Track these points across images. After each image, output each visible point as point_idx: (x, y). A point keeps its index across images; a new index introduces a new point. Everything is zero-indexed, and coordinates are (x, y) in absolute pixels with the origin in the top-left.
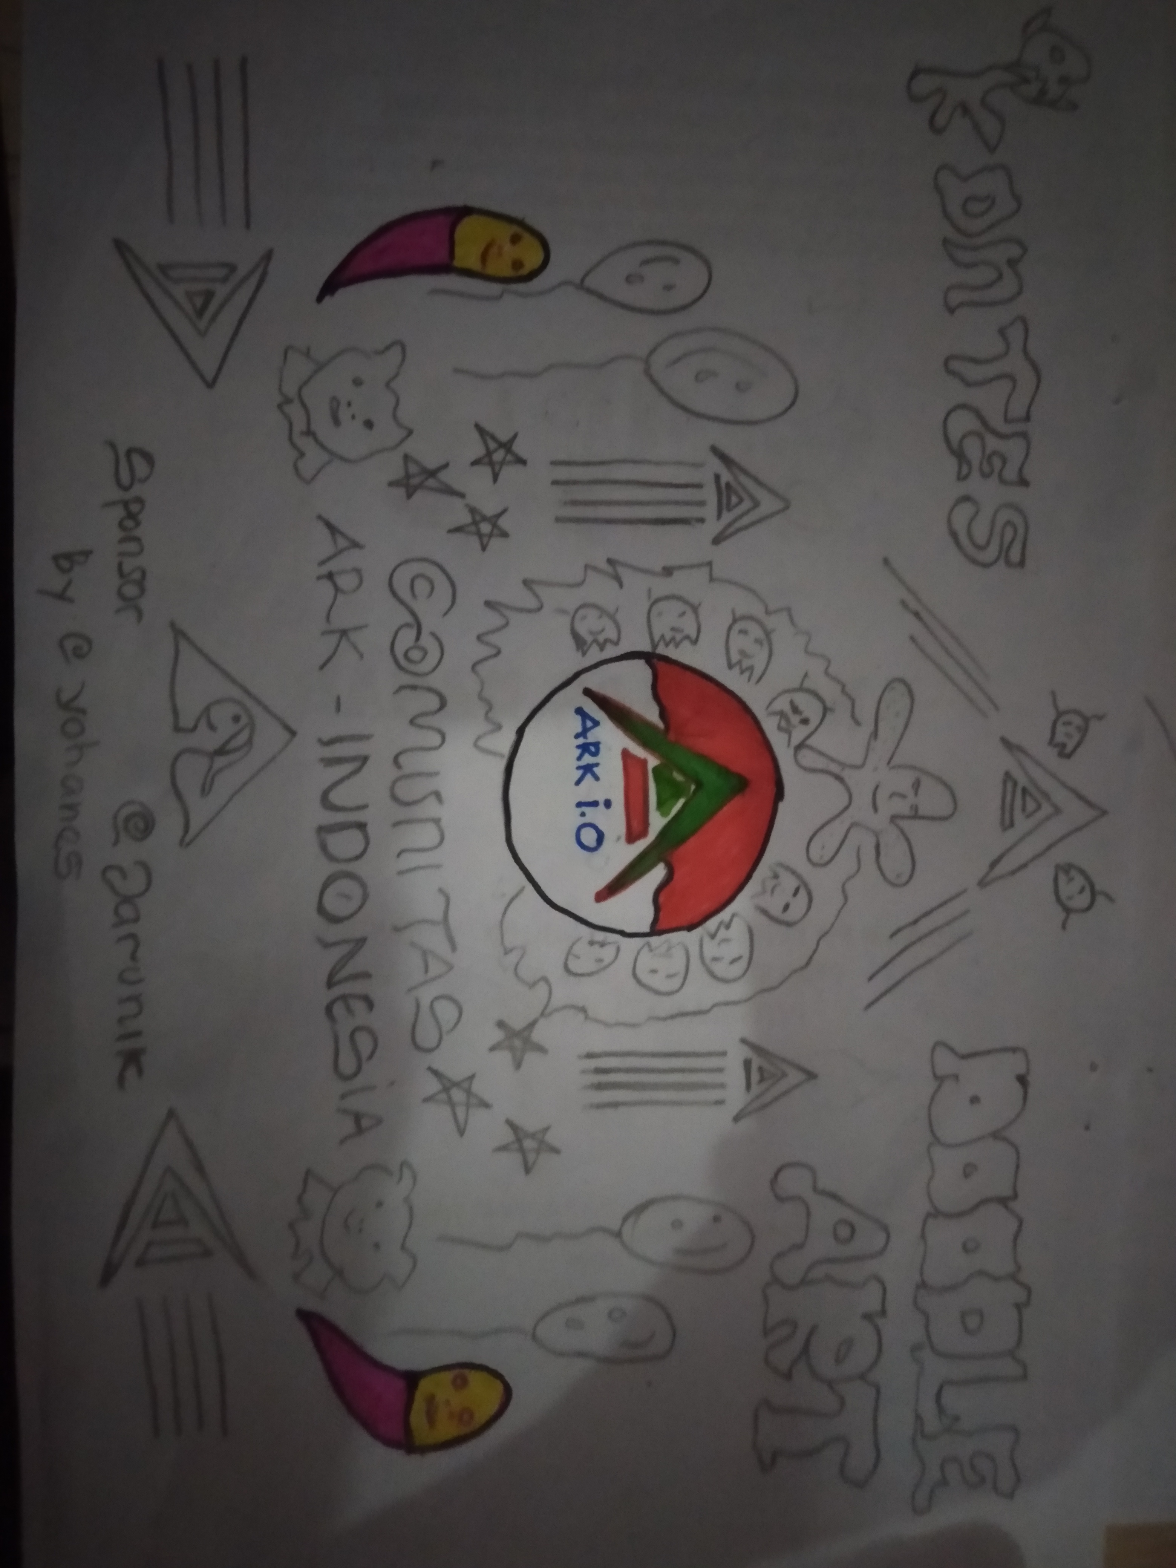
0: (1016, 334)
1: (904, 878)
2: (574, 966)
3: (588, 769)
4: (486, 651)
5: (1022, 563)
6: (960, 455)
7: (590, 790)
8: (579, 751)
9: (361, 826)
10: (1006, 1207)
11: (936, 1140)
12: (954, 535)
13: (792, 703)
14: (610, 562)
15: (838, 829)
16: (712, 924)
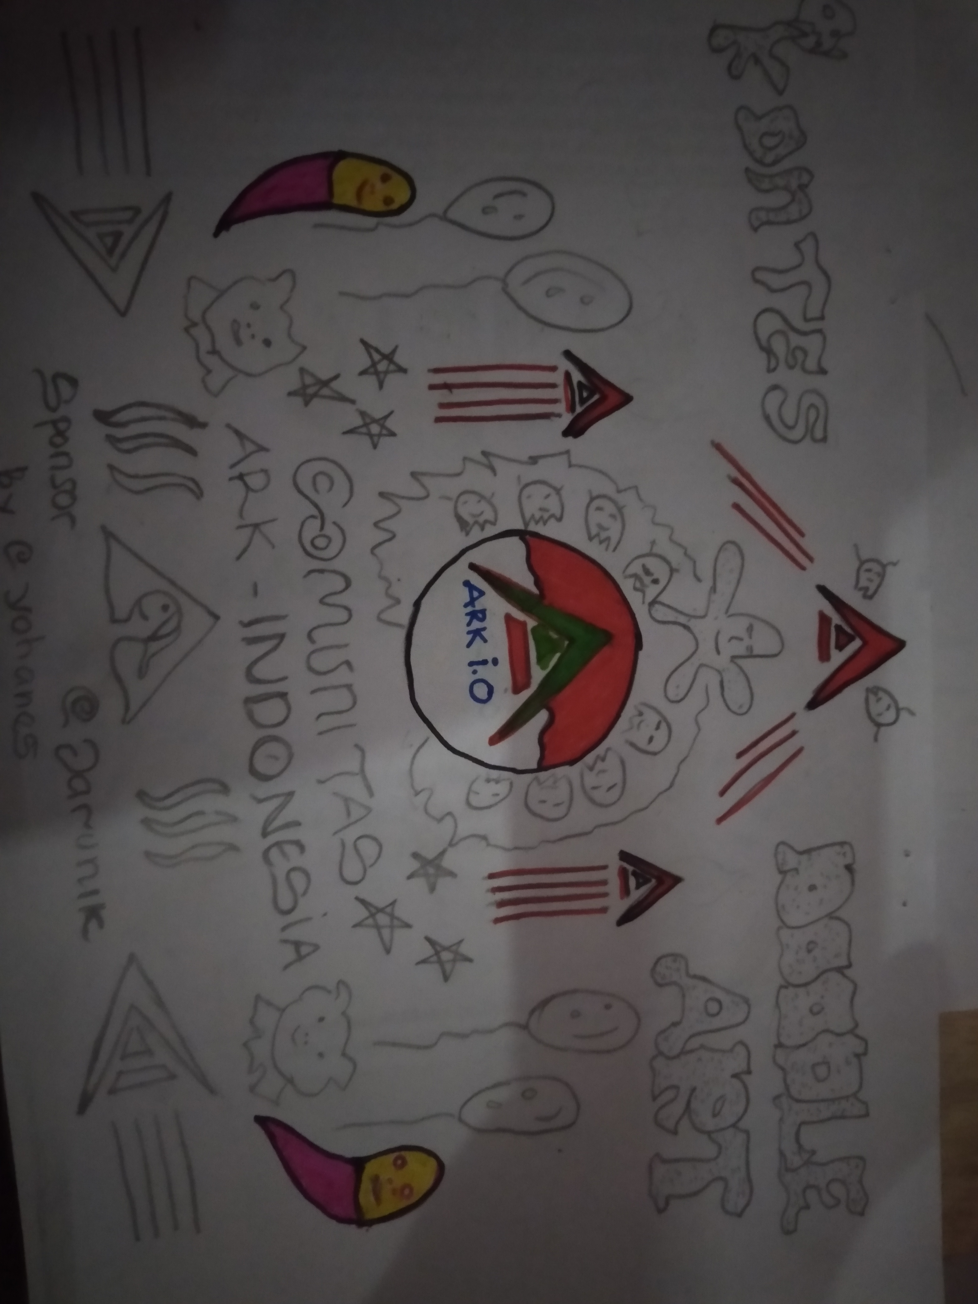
0: (808, 247)
1: (744, 709)
2: (474, 801)
3: (477, 633)
4: (383, 536)
5: (824, 439)
6: (768, 351)
7: (480, 651)
8: (468, 618)
9: (283, 695)
10: (844, 975)
11: (784, 925)
12: (767, 418)
13: (644, 566)
14: (485, 454)
15: (688, 670)
16: (589, 758)
